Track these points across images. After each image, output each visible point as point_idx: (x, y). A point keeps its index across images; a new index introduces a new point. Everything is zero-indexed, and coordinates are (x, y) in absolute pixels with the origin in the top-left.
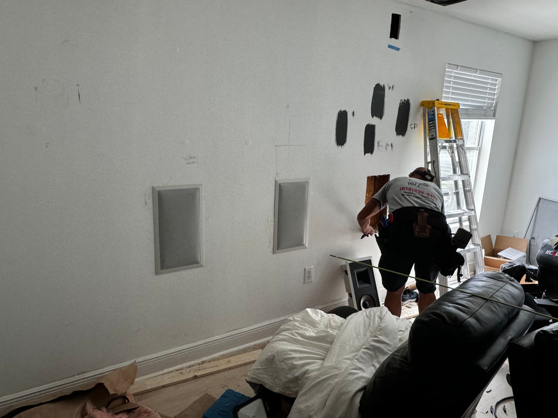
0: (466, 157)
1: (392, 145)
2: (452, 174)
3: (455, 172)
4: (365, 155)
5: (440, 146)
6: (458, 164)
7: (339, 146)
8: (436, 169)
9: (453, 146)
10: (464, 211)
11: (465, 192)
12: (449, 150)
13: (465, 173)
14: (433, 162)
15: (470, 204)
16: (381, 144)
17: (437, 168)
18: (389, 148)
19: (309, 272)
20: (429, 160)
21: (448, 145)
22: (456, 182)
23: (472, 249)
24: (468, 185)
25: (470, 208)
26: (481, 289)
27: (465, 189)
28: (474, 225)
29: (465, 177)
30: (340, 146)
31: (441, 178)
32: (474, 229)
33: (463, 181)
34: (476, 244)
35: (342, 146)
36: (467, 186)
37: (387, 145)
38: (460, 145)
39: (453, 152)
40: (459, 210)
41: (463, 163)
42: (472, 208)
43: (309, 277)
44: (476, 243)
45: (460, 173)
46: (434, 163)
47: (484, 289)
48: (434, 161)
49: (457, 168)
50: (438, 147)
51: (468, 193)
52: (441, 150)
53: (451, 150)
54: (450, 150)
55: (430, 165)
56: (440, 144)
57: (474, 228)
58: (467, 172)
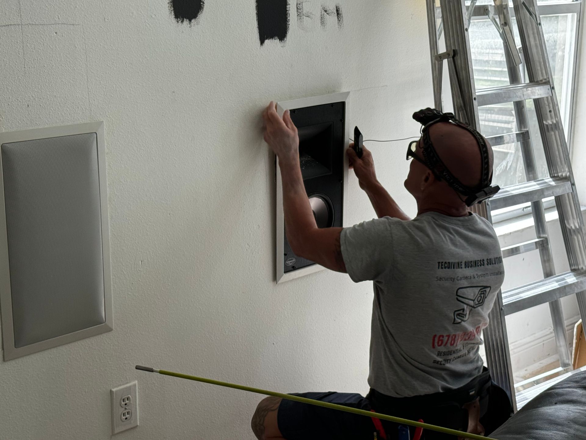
0: (539, 35)
1: (337, 11)
2: (509, 84)
3: (514, 77)
4: (262, 42)
5: (468, 8)
6: (521, 56)
7: (182, 22)
8: (463, 74)
9: (507, 6)
10: (546, 183)
11: (544, 130)
12: (495, 16)
13: (541, 78)
14: (452, 54)
15: (559, 163)
16: (306, 8)
17: (464, 72)
18: (332, 19)
19: (126, 400)
20: (442, 49)
21: (493, 4)
22: (519, 107)
23: (571, 285)
24: (550, 111)
25: (560, 174)
26: (563, 431)
27: (544, 122)
28: (573, 218)
29: (539, 92)
30: (186, 22)
31: (475, 99)
32: (574, 231)
33: (537, 102)
34: (582, 271)
35: (193, 21)
36: (549, 114)
37: (326, 11)
38: (524, 3)
39: (506, 23)
40: (533, 183)
41: (534, 52)
42: (564, 175)
43: (128, 414)
44: (580, 267)
45: (527, 81)
46: (455, 58)
47: (572, 431)
48: (454, 51)
49: (521, 67)
50: (464, 10)
51: (553, 133)
52: (472, 18)
53: (502, 16)
54: (497, 16)
55: (445, 62)
56: (468, 3)
57: (573, 227)
58: (545, 77)
